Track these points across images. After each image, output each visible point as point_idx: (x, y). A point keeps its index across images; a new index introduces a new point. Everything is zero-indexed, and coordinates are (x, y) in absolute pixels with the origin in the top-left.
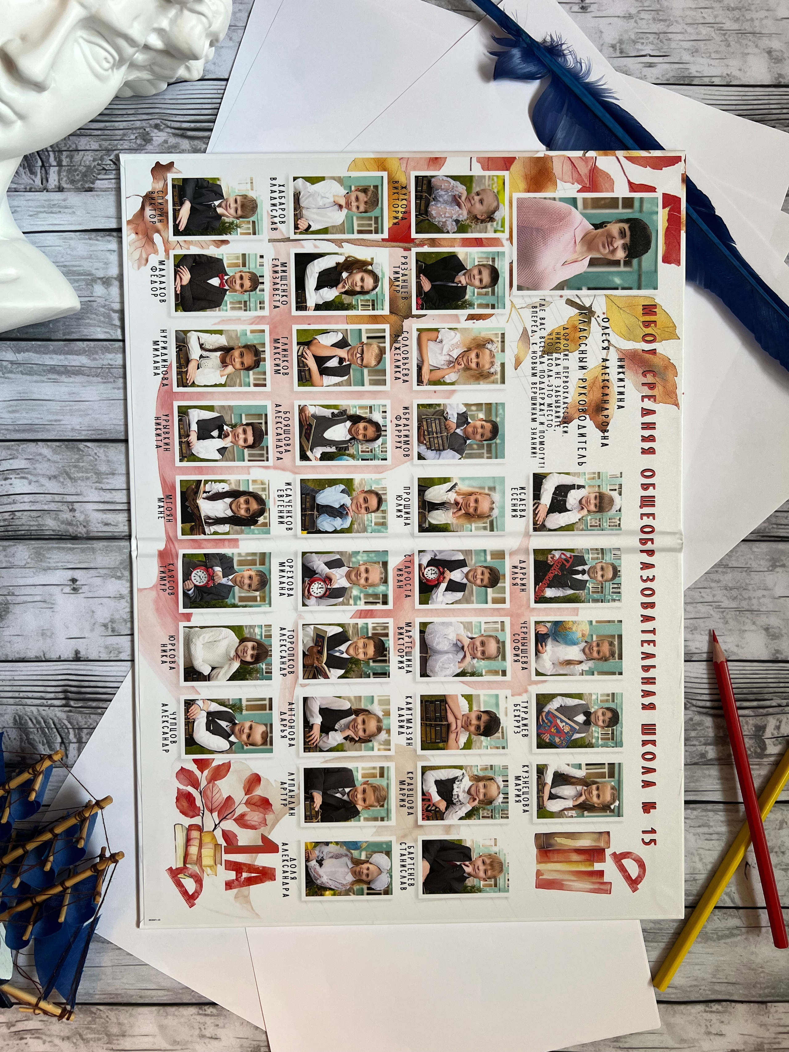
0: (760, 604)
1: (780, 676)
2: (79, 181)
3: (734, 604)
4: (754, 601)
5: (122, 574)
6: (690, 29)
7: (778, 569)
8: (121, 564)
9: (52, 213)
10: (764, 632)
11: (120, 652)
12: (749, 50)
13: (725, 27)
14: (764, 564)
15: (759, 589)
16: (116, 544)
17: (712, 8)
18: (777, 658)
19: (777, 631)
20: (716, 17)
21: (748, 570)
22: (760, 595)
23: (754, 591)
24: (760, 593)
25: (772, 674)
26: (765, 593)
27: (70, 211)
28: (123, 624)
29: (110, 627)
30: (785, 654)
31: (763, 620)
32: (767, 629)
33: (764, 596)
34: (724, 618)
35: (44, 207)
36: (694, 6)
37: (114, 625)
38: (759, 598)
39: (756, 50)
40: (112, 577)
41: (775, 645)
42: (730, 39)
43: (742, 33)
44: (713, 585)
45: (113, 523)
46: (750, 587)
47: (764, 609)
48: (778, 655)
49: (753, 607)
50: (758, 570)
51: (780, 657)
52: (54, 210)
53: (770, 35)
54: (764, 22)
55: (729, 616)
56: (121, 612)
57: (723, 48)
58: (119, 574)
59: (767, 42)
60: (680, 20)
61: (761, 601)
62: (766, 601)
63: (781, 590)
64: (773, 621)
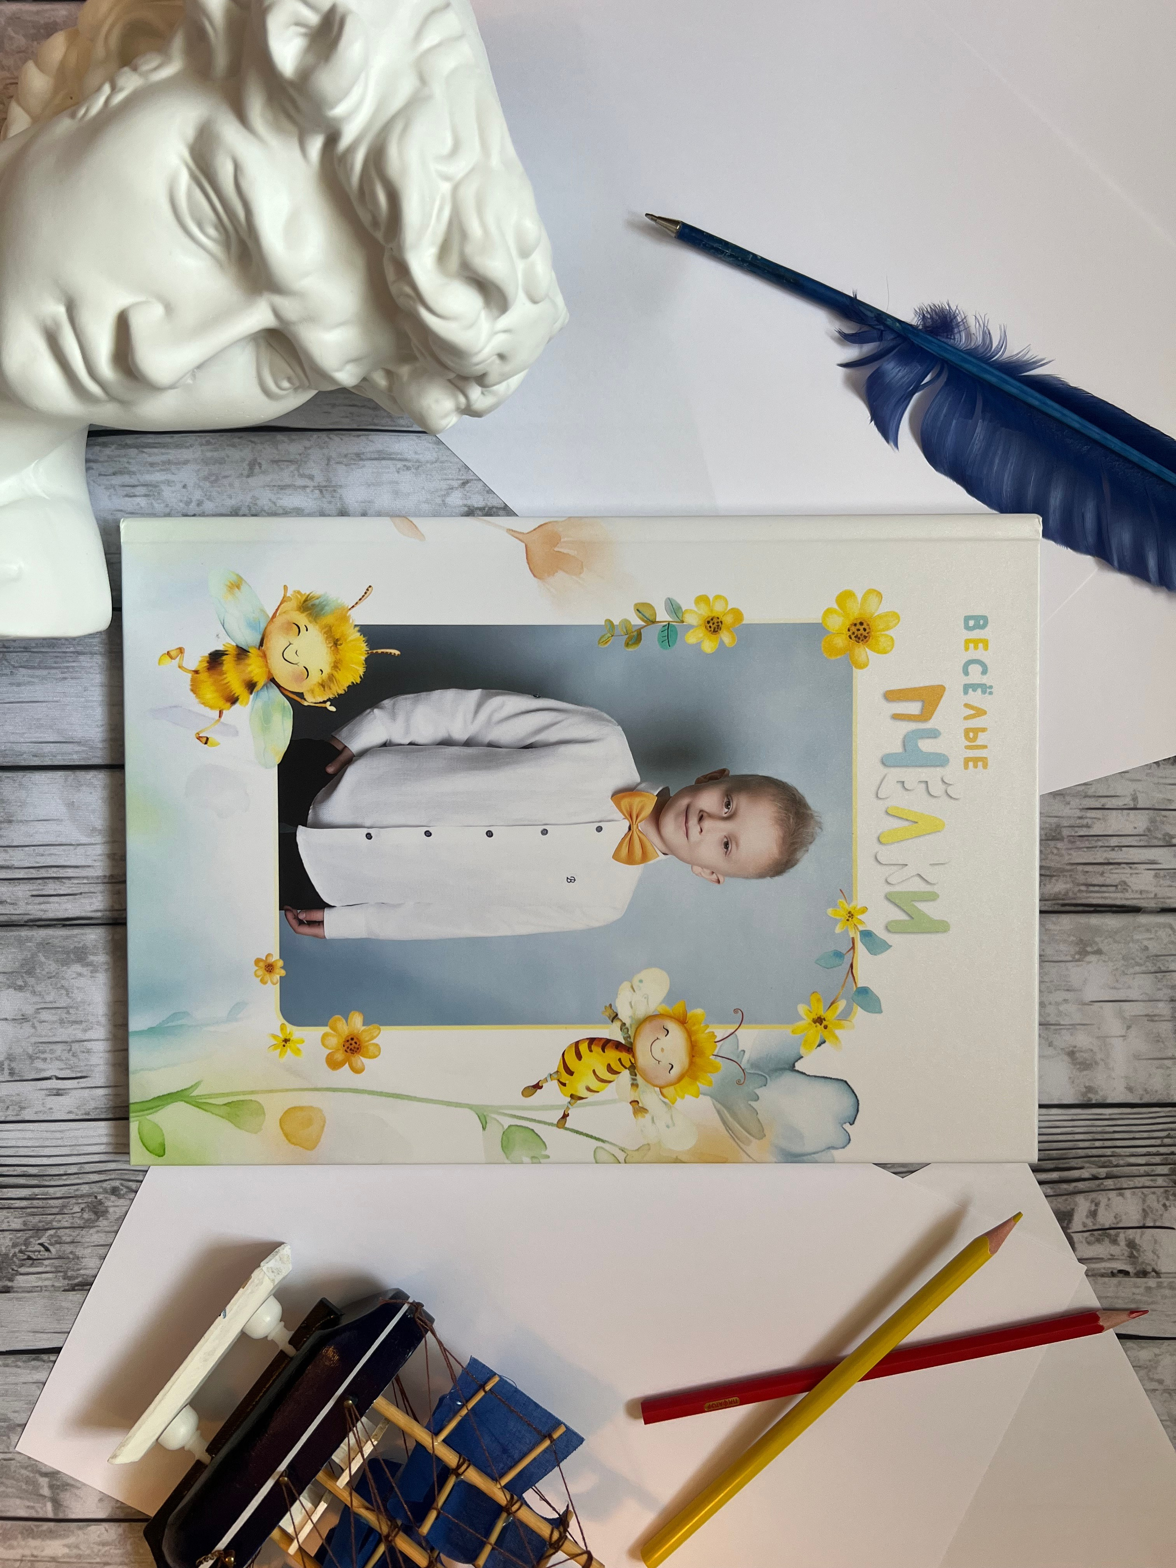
0: (1060, 1014)
1: (1094, 1129)
4: (1050, 1009)
5: (25, 982)
7: (1088, 958)
8: (22, 966)
10: (1066, 1058)
11: (22, 1108)
15: (1057, 989)
16: (16, 933)
18: (1090, 1099)
19: (1087, 1056)
22: (1060, 999)
23: (1050, 992)
24: (1060, 996)
25: (1081, 1127)
26: (1068, 995)
28: (28, 1062)
29: (6, 1066)
30: (1101, 1093)
31: (1066, 1039)
32: (1072, 1054)
33: (1066, 1001)
37: (13, 1065)
38: (1057, 1004)
40: (9, 987)
41: (1085, 1079)
45: (8, 901)
47: (1066, 1021)
48: (1090, 1095)
49: (1048, 1019)
50: (1055, 959)
51: (1094, 1099)
56: (23, 1044)
58: (20, 982)
61: (1061, 1008)
62: (1071, 1008)
63: (1091, 993)
64: (1082, 1040)
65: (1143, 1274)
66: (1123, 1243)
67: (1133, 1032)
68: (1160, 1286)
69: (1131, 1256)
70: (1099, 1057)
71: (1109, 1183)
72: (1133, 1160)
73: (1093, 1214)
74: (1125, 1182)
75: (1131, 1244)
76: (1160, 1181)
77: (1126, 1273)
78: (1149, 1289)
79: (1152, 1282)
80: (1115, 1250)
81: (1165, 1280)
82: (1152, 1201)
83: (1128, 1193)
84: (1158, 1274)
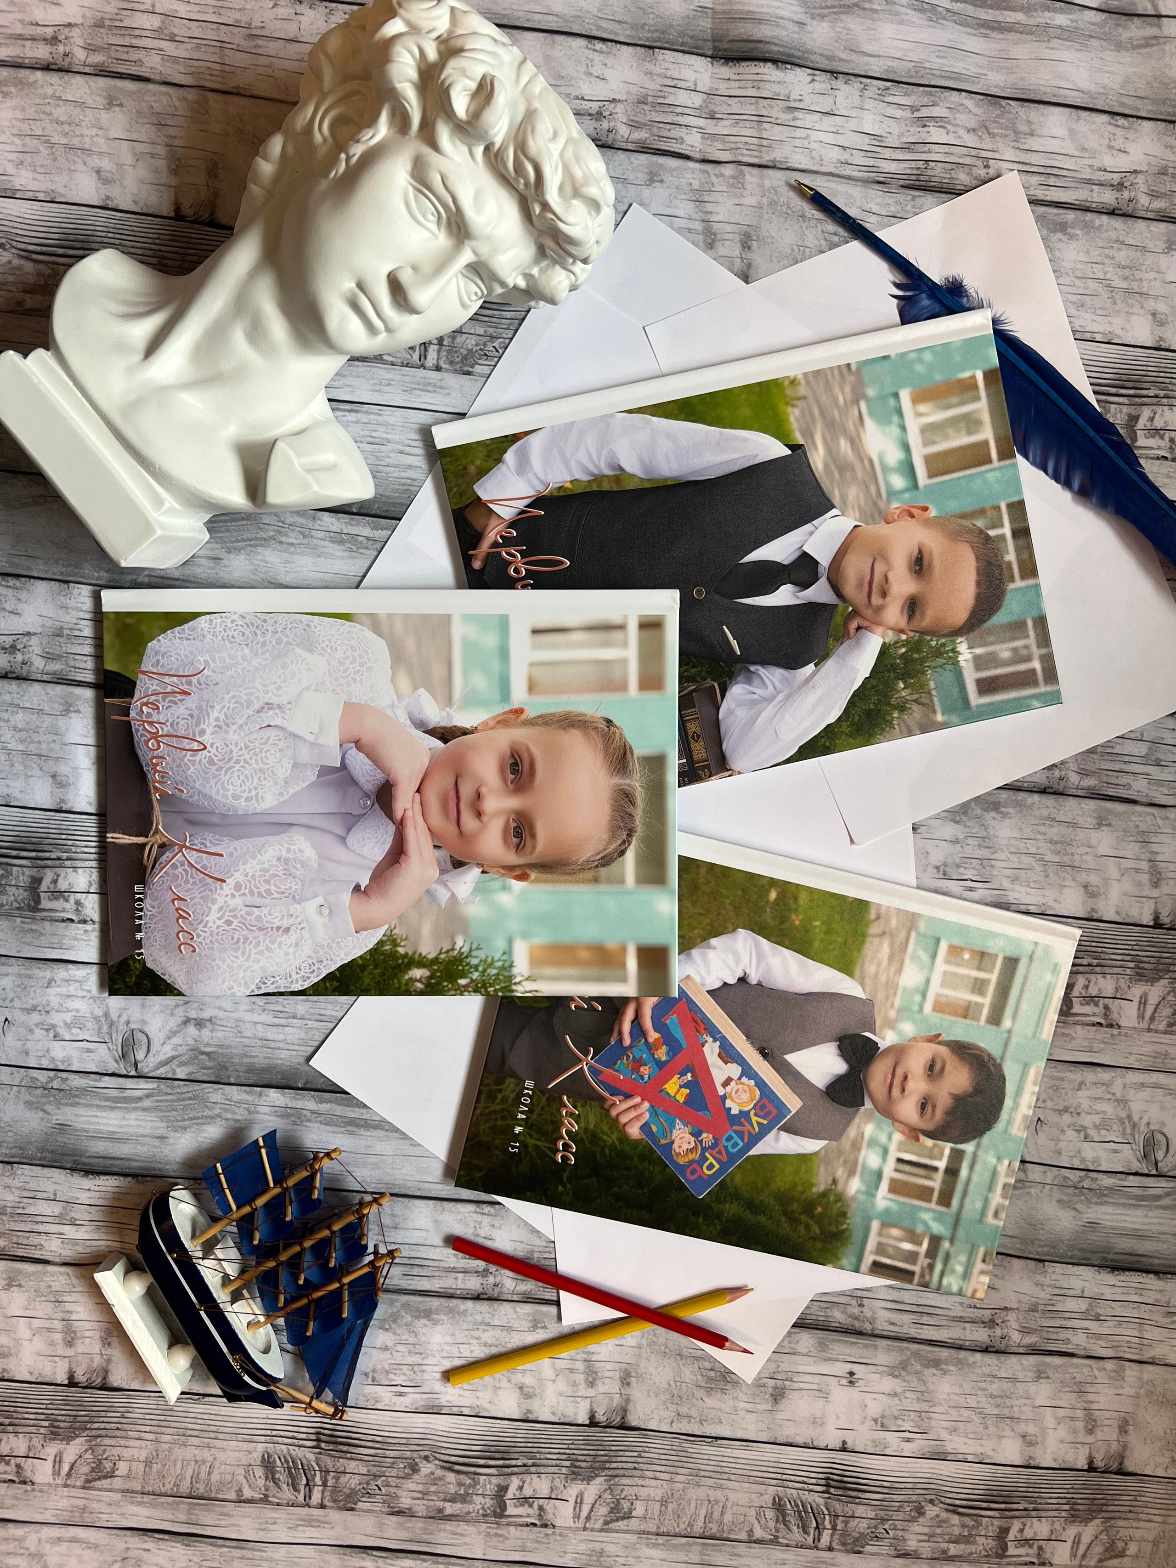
0: (1082, 861)
2: (458, 363)
3: (1056, 859)
4: (1077, 857)
6: (1078, 283)
7: (1103, 828)
9: (427, 391)
10: (1082, 889)
12: (1134, 310)
13: (1113, 284)
14: (1091, 821)
15: (1083, 845)
17: (1103, 264)
19: (1095, 889)
20: (1105, 273)
21: (1074, 825)
22: (1084, 853)
23: (1078, 847)
24: (1083, 850)
26: (1088, 850)
27: (446, 392)
31: (1083, 877)
32: (1086, 887)
33: (1087, 853)
34: (1046, 871)
35: (418, 384)
36: (1086, 260)
38: (1082, 855)
39: (1141, 311)
41: (1091, 903)
42: (1117, 297)
43: (1129, 292)
44: (1039, 837)
46: (1074, 843)
47: (1085, 866)
48: (1093, 913)
49: (1075, 863)
50: (1084, 826)
51: (1096, 916)
52: (429, 388)
53: (1157, 297)
54: (1153, 283)
55: (1050, 870)
57: (1109, 305)
59: (1153, 304)
60: (1070, 272)
61: (1084, 857)
62: (1089, 858)
63: (1104, 849)
64: (1093, 879)
65: (1111, 1026)
66: (1101, 1006)
67: (1126, 877)
68: (1119, 1034)
69: (1105, 1014)
70: (1102, 891)
71: (1098, 969)
72: (1113, 957)
73: (1086, 987)
74: (1107, 970)
75: (1106, 1008)
76: (1128, 971)
77: (1100, 1024)
78: (1113, 1035)
79: (1115, 1031)
80: (1096, 1010)
81: (1123, 1031)
82: (1122, 983)
83: (1108, 976)
84: (1119, 1027)
